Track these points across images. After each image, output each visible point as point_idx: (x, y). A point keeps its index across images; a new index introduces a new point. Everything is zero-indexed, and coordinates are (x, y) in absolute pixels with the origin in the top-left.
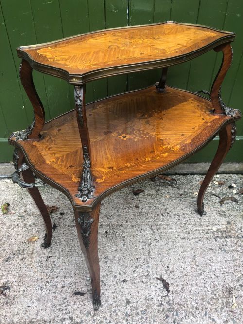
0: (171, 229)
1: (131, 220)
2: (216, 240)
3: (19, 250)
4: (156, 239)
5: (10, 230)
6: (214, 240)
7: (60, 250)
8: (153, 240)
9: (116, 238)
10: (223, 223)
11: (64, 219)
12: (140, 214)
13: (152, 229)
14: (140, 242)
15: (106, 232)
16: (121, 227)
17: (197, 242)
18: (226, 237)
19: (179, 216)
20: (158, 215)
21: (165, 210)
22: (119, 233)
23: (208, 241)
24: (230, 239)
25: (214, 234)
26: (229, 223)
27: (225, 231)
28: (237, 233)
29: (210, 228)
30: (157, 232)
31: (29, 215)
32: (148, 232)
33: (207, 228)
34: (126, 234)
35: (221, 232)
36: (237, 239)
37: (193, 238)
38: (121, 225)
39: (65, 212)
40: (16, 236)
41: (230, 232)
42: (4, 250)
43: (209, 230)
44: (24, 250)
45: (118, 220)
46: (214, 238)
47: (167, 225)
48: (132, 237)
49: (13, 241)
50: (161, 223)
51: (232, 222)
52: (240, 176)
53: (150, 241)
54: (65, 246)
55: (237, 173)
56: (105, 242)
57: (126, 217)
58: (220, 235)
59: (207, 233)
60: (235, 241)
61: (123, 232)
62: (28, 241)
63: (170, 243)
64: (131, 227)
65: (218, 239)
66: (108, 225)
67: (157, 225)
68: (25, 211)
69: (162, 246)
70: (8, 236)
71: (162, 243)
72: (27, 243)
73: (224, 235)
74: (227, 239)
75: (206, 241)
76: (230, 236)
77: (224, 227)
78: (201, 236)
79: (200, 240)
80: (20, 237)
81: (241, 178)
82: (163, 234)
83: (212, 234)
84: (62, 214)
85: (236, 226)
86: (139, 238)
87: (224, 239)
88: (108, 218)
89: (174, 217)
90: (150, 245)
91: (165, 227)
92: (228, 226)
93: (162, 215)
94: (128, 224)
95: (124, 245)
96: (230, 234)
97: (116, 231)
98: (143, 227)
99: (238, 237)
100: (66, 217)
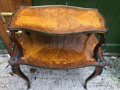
0: (80, 81)
1: (65, 76)
2: (97, 87)
3: (22, 88)
4: (74, 86)
5: (18, 79)
6: (96, 87)
7: (37, 89)
8: (73, 86)
9: (59, 84)
10: (100, 79)
11: (39, 75)
12: (68, 74)
13: (72, 81)
14: (68, 87)
15: (55, 82)
16: (61, 80)
17: (89, 88)
18: (101, 86)
19: (83, 75)
20: (75, 74)
21: (78, 72)
22: (60, 82)
23: (94, 87)
24: (102, 87)
25: (96, 84)
26: (102, 79)
27: (100, 83)
28: (105, 84)
29: (95, 81)
30: (75, 82)
31: (26, 72)
32: (71, 82)
33: (94, 81)
34: (63, 83)
35: (99, 83)
36: (105, 87)
37: (88, 86)
38: (61, 79)
39: (39, 71)
40: (21, 82)
41: (103, 83)
42: (16, 88)
43: (94, 82)
44: (23, 88)
45: (60, 76)
46: (96, 86)
47: (78, 79)
48: (65, 84)
49: (19, 84)
50: (76, 78)
51: (104, 79)
52: (108, 57)
53: (71, 86)
54: (39, 87)
55: (107, 56)
56: (54, 86)
57: (63, 75)
58: (98, 85)
59: (94, 83)
60: (104, 88)
61: (62, 82)
62: (25, 84)
63: (79, 88)
64: (64, 80)
65: (98, 87)
66: (56, 78)
67: (74, 79)
68: (24, 71)
69: (76, 89)
70: (18, 82)
71: (76, 87)
72: (25, 85)
73: (100, 85)
74: (101, 87)
75: (93, 87)
76: (102, 85)
77: (100, 81)
78: (91, 85)
79: (91, 87)
80: (22, 82)
81: (108, 58)
82: (77, 83)
83: (95, 84)
84: (38, 72)
85: (105, 81)
86: (67, 85)
87: (100, 87)
88: (56, 75)
89: (81, 76)
90: (71, 88)
91: (78, 80)
92: (102, 81)
93: (77, 74)
94: (64, 78)
95: (61, 88)
96: (102, 84)
97: (58, 81)
98: (69, 80)
99: (106, 86)
100: (40, 74)
